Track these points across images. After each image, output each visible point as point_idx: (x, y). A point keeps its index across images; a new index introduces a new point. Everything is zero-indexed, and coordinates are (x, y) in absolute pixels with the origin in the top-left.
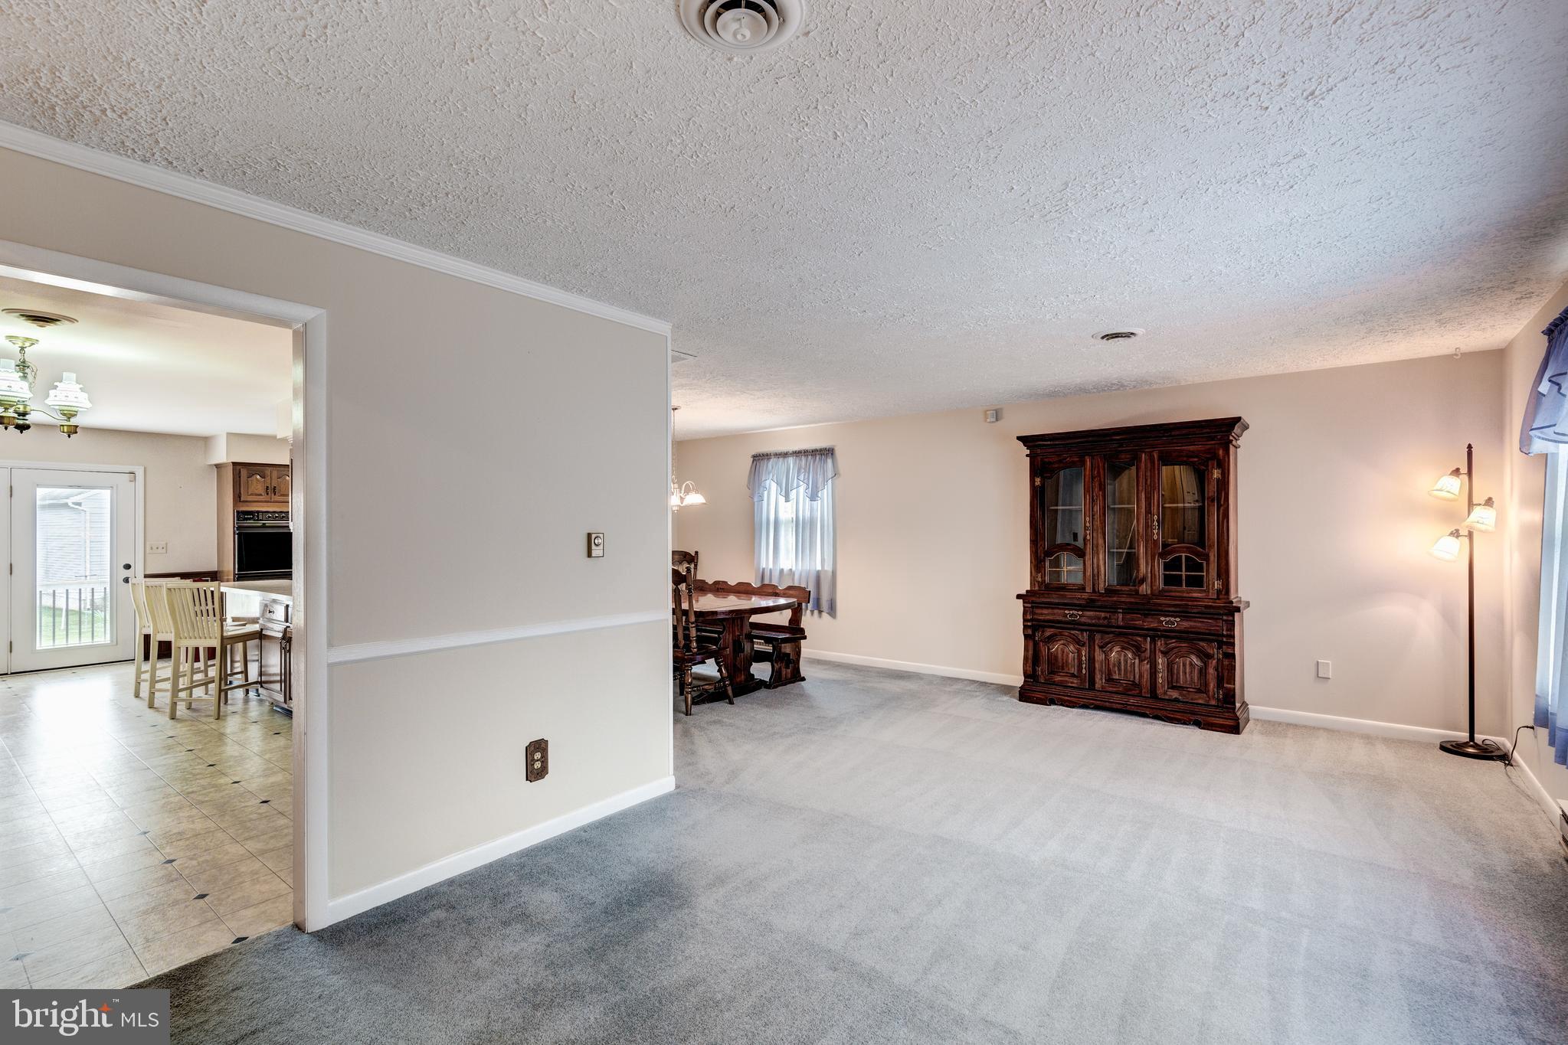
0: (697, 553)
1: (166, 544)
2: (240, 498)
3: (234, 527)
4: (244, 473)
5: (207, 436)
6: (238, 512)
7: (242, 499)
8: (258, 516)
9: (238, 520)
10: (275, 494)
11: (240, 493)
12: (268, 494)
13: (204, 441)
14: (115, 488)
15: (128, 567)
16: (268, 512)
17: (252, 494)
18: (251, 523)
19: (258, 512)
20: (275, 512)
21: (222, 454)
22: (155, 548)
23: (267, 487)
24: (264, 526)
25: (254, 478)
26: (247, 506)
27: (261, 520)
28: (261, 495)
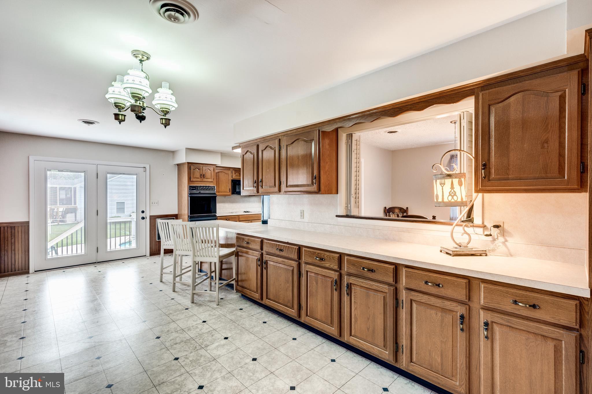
0: (407, 208)
1: (158, 201)
2: (190, 179)
3: (188, 193)
4: (192, 167)
5: (174, 151)
6: (190, 187)
7: (191, 180)
8: (197, 188)
9: (190, 190)
10: (204, 178)
11: (190, 177)
12: (201, 178)
13: (173, 153)
14: (138, 174)
15: (143, 212)
16: (201, 186)
17: (195, 178)
18: (195, 191)
19: (197, 187)
20: (203, 186)
21: (182, 158)
22: (153, 203)
23: (201, 174)
24: (200, 193)
25: (196, 170)
26: (193, 183)
27: (198, 190)
28: (198, 178)
